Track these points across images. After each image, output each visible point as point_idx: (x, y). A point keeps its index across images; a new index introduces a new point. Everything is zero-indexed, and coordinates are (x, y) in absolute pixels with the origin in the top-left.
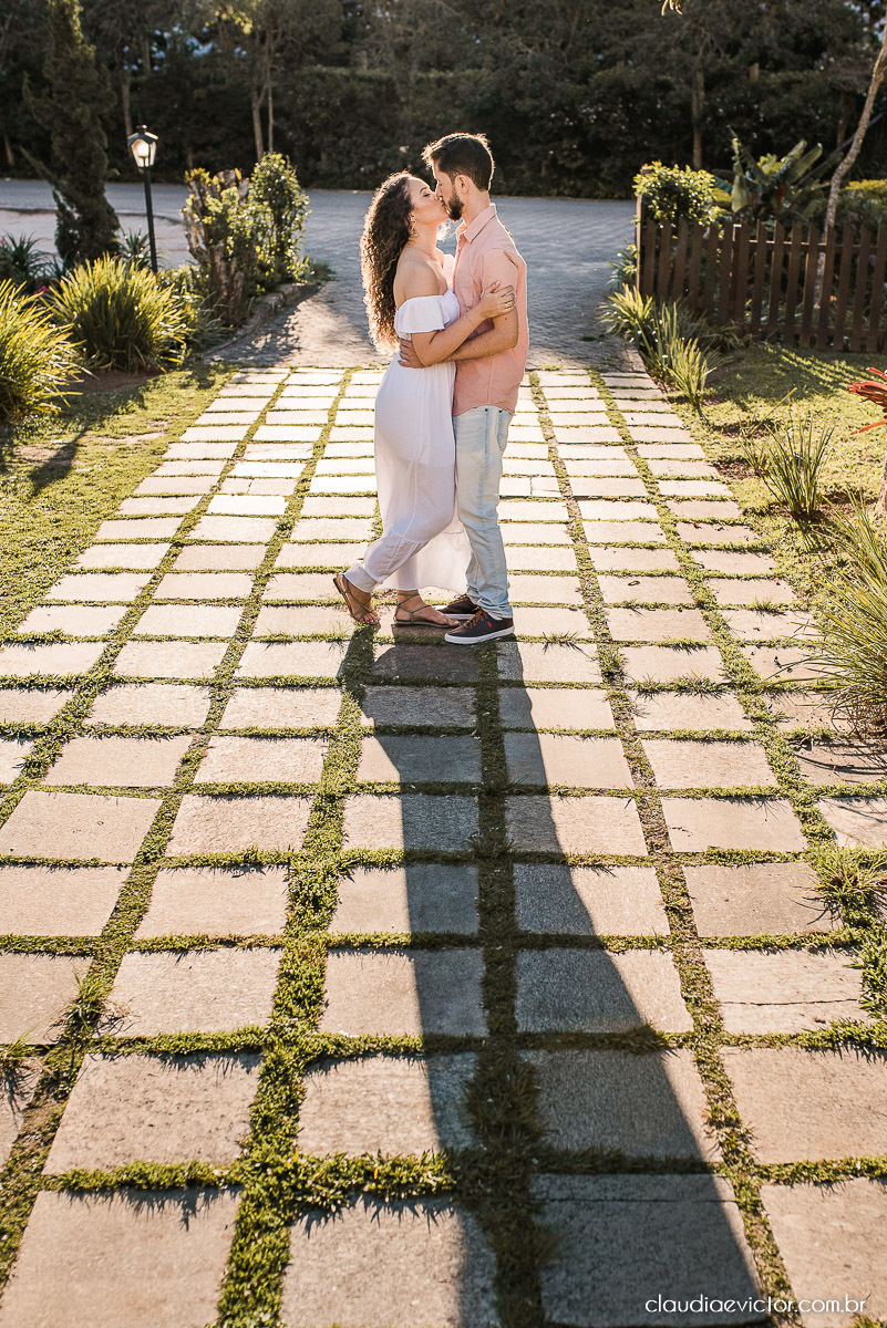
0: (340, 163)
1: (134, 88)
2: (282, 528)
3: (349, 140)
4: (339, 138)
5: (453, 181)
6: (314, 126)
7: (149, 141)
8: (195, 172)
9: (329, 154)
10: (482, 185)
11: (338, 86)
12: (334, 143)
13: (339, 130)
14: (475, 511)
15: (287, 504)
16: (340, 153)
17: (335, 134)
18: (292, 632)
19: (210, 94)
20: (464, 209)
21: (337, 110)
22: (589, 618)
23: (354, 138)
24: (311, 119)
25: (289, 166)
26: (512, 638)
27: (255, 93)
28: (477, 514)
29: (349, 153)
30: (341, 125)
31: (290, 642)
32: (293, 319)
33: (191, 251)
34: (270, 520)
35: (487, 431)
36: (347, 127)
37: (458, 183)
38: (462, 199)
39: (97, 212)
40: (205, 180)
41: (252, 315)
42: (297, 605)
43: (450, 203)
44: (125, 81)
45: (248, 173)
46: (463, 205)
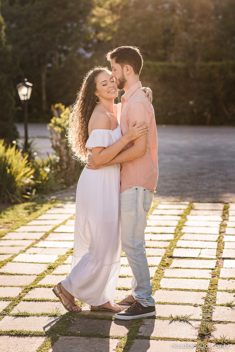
2: (50, 268)
5: (122, 68)
7: (28, 86)
8: (57, 105)
10: (136, 71)
14: (131, 246)
15: (58, 258)
18: (31, 312)
20: (126, 83)
22: (203, 310)
26: (154, 317)
28: (132, 246)
31: (29, 316)
33: (53, 147)
34: (46, 265)
35: (137, 201)
37: (125, 69)
38: (126, 77)
42: (41, 301)
43: (119, 80)
44: (43, 71)
46: (126, 81)
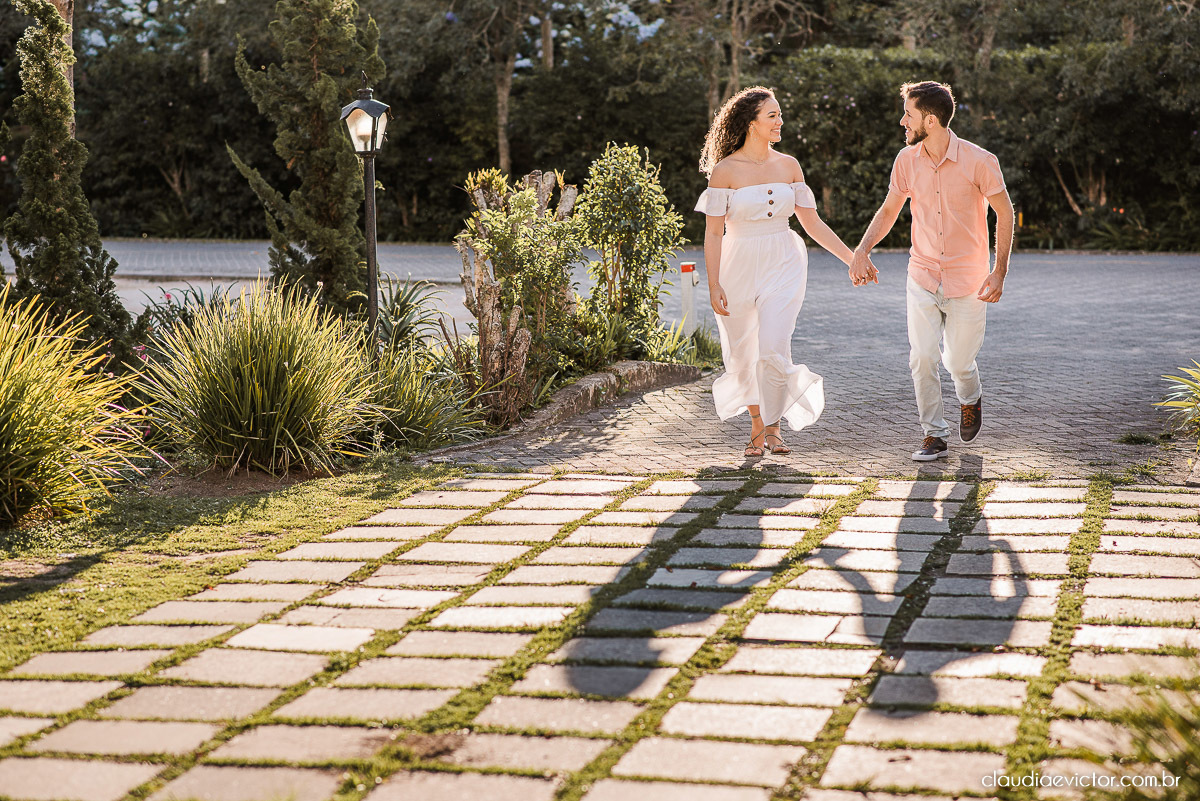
0: (854, 204)
1: (517, 92)
2: (331, 668)
3: (870, 164)
4: (854, 161)
5: (924, 118)
6: (809, 144)
7: (374, 112)
8: (483, 175)
9: (837, 190)
11: (856, 76)
12: (846, 170)
13: (853, 149)
15: (372, 639)
16: (855, 187)
17: (847, 155)
19: (636, 98)
21: (850, 115)
23: (880, 161)
24: (805, 131)
25: (648, 165)
27: (716, 93)
29: (869, 187)
30: (858, 139)
32: (623, 413)
33: (468, 305)
34: (323, 657)
36: (869, 143)
37: (928, 118)
39: (338, 250)
40: (500, 188)
41: (545, 403)
44: (502, 81)
45: (577, 179)
